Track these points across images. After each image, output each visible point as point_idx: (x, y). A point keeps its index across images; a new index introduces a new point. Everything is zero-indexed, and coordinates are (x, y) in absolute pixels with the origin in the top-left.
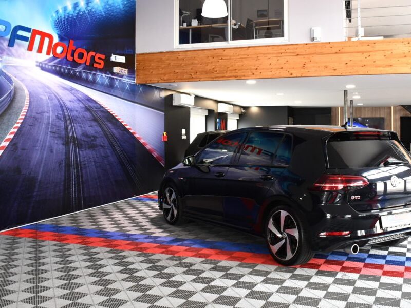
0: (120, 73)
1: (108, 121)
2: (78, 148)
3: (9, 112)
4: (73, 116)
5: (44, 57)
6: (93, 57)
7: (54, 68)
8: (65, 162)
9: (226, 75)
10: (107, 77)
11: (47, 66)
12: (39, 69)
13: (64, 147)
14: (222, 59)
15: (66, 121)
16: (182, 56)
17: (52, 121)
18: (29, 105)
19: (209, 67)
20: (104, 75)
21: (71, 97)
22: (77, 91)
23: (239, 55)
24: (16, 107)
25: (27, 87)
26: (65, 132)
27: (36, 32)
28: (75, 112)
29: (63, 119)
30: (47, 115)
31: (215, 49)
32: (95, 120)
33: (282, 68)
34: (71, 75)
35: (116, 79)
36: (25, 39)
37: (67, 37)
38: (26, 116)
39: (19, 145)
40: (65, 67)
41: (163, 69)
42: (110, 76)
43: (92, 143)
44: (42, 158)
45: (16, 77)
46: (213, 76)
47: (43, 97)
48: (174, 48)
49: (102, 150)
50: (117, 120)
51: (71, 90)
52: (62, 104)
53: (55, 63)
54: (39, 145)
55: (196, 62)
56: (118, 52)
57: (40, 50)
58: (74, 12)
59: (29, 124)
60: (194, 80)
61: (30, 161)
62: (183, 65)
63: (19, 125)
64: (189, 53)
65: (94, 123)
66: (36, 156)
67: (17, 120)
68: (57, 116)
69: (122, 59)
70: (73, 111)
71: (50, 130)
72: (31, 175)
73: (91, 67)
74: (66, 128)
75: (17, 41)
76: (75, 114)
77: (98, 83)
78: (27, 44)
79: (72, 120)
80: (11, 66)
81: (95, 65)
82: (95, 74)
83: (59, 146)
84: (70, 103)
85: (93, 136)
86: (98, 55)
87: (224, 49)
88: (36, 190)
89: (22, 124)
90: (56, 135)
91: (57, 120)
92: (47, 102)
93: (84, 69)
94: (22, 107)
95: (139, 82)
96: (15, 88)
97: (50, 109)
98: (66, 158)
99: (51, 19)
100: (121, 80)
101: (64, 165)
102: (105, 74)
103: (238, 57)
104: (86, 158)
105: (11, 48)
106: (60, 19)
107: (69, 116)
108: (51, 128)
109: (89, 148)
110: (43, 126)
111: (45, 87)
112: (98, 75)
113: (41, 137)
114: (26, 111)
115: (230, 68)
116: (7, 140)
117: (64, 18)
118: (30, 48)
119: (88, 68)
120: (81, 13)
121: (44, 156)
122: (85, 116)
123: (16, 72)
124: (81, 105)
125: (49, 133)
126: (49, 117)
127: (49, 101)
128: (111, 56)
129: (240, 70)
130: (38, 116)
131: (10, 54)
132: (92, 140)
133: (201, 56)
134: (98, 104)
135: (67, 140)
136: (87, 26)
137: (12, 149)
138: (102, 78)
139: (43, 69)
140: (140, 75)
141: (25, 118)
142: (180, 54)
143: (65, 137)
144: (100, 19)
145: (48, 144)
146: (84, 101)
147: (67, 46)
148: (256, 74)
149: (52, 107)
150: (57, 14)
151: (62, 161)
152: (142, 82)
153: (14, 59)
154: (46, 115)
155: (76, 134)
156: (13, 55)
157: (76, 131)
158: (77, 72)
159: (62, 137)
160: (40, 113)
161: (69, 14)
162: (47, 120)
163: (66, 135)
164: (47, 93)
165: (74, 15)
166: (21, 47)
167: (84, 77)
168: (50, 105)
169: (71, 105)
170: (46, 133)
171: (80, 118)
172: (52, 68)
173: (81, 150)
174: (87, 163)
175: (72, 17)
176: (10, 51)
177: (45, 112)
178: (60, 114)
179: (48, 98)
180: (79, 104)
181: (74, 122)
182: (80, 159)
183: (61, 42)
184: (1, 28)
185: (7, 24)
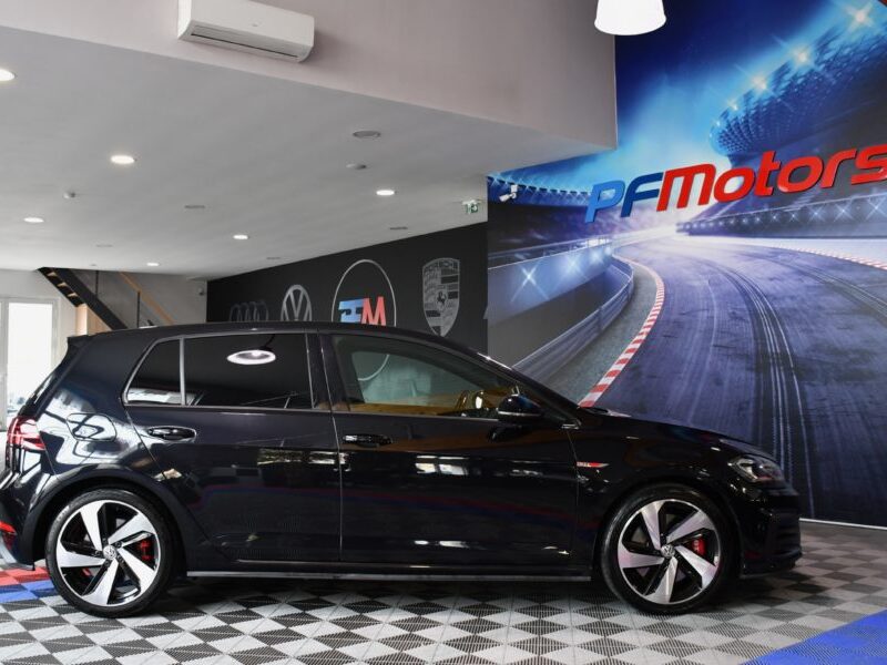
2: (797, 378)
3: (626, 318)
4: (782, 309)
7: (721, 223)
8: (757, 406)
11: (703, 225)
12: (684, 235)
13: (753, 376)
15: (760, 323)
17: (719, 325)
18: (665, 302)
21: (775, 269)
22: (794, 253)
25: (658, 272)
26: (757, 344)
28: (788, 301)
29: (749, 319)
30: (706, 314)
34: (775, 223)
36: (652, 194)
38: (657, 322)
39: (645, 370)
40: (752, 213)
43: (851, 367)
44: (694, 394)
45: (636, 261)
47: (696, 283)
51: (774, 255)
52: (748, 289)
53: (725, 214)
54: (685, 369)
57: (683, 202)
58: (775, 90)
59: (665, 335)
61: (665, 397)
63: (644, 337)
65: (856, 320)
66: (679, 389)
67: (640, 330)
68: (734, 313)
70: (783, 298)
71: (712, 343)
74: (760, 337)
75: (636, 203)
76: (788, 303)
77: (873, 219)
78: (656, 201)
79: (778, 316)
80: (629, 246)
82: (863, 200)
83: (738, 375)
84: (772, 283)
85: (856, 351)
86: (872, 150)
89: (649, 334)
90: (731, 352)
91: (732, 323)
92: (706, 290)
93: (817, 199)
94: (650, 308)
96: (636, 280)
97: (715, 302)
98: (757, 400)
99: (711, 135)
101: (751, 410)
104: (825, 403)
105: (627, 218)
107: (768, 310)
108: (717, 338)
109: (839, 380)
110: (697, 336)
111: (700, 265)
112: (873, 199)
113: (692, 355)
114: (659, 312)
116: (622, 362)
118: (664, 206)
120: (800, 81)
121: (700, 390)
122: (822, 304)
123: (636, 253)
124: (808, 282)
125: (711, 348)
126: (713, 317)
127: (710, 289)
130: (684, 318)
131: (625, 227)
132: (852, 361)
135: (761, 362)
137: (631, 377)
139: (693, 232)
143: (757, 355)
145: (707, 367)
149: (718, 298)
150: (726, 117)
151: (748, 403)
153: (633, 234)
154: (703, 315)
155: (790, 347)
156: (631, 228)
157: (792, 340)
158: (793, 212)
159: (747, 355)
160: (688, 314)
161: (759, 101)
162: (705, 325)
163: (757, 348)
164: (704, 274)
165: (776, 96)
166: (646, 210)
167: (820, 217)
168: (713, 296)
169: (774, 288)
170: (702, 349)
171: (805, 311)
172: (717, 225)
173: (809, 384)
174: (829, 413)
175: (769, 104)
176: (626, 223)
177: (699, 310)
178: (741, 310)
179: (707, 282)
180: (800, 280)
181: (785, 321)
182: (804, 404)
183: (739, 167)
184: (609, 194)
185: (618, 185)
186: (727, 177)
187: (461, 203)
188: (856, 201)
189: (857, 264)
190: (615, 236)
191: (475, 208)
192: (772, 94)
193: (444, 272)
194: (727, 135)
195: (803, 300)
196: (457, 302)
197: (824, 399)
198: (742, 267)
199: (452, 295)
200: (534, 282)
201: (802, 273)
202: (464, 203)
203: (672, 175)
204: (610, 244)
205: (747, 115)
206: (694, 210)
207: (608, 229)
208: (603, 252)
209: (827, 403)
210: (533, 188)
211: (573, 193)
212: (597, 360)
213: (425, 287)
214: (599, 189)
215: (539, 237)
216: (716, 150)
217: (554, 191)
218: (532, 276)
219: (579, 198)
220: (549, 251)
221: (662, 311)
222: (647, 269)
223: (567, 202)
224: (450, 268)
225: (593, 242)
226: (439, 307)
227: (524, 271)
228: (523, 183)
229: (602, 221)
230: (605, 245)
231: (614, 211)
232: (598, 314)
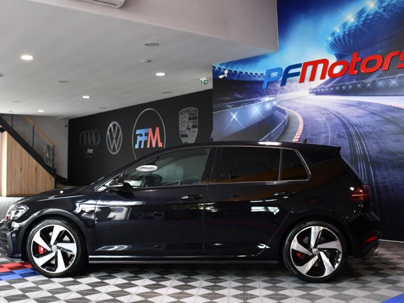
2: (372, 167)
3: (284, 137)
4: (364, 132)
7: (332, 89)
11: (323, 90)
12: (313, 95)
15: (352, 139)
17: (331, 141)
18: (304, 127)
21: (361, 112)
22: (369, 104)
24: (290, 132)
25: (300, 114)
26: (351, 150)
28: (367, 128)
29: (346, 137)
30: (324, 135)
34: (359, 88)
36: (297, 74)
38: (299, 139)
40: (347, 83)
45: (289, 108)
47: (320, 119)
51: (359, 105)
52: (346, 122)
53: (333, 84)
57: (312, 78)
58: (358, 21)
68: (339, 134)
70: (364, 127)
74: (352, 146)
75: (288, 79)
78: (298, 78)
79: (360, 137)
80: (285, 100)
84: (358, 119)
91: (338, 139)
92: (325, 123)
94: (296, 132)
96: (289, 118)
97: (329, 129)
99: (326, 44)
105: (284, 87)
107: (357, 133)
111: (320, 109)
114: (300, 134)
118: (302, 80)
120: (370, 17)
122: (384, 129)
123: (289, 104)
126: (328, 137)
127: (327, 122)
130: (313, 137)
131: (283, 91)
132: (400, 158)
135: (354, 158)
139: (317, 93)
143: (351, 155)
146: (381, 113)
149: (331, 127)
150: (333, 35)
153: (287, 94)
155: (368, 151)
156: (286, 92)
157: (368, 148)
158: (368, 83)
159: (346, 156)
160: (316, 135)
161: (350, 27)
162: (324, 140)
163: (351, 153)
164: (323, 114)
165: (359, 24)
166: (294, 82)
167: (382, 85)
168: (328, 126)
169: (359, 121)
171: (375, 133)
172: (330, 90)
173: (378, 170)
174: (389, 185)
175: (356, 28)
176: (284, 89)
177: (321, 133)
178: (343, 133)
179: (325, 119)
180: (372, 117)
181: (365, 139)
182: (376, 180)
183: (340, 61)
184: (274, 74)
185: (279, 70)
186: (334, 65)
187: (199, 79)
188: (400, 77)
189: (401, 109)
190: (278, 96)
191: (206, 82)
192: (357, 23)
193: (190, 114)
194: (334, 44)
195: (374, 128)
196: (196, 130)
197: (386, 178)
198: (343, 111)
199: (194, 127)
200: (236, 119)
201: (373, 113)
202: (201, 79)
203: (306, 64)
204: (275, 100)
205: (344, 34)
206: (318, 82)
207: (275, 92)
208: (272, 103)
209: (387, 180)
210: (236, 72)
211: (257, 74)
213: (180, 122)
214: (269, 72)
215: (239, 96)
216: (329, 52)
217: (246, 73)
218: (236, 116)
219: (259, 76)
220: (244, 104)
221: (302, 133)
222: (294, 112)
223: (253, 79)
224: (193, 112)
225: (267, 99)
226: (187, 132)
227: (232, 114)
228: (231, 69)
229: (271, 88)
230: (273, 100)
231: (277, 83)
232: (270, 135)
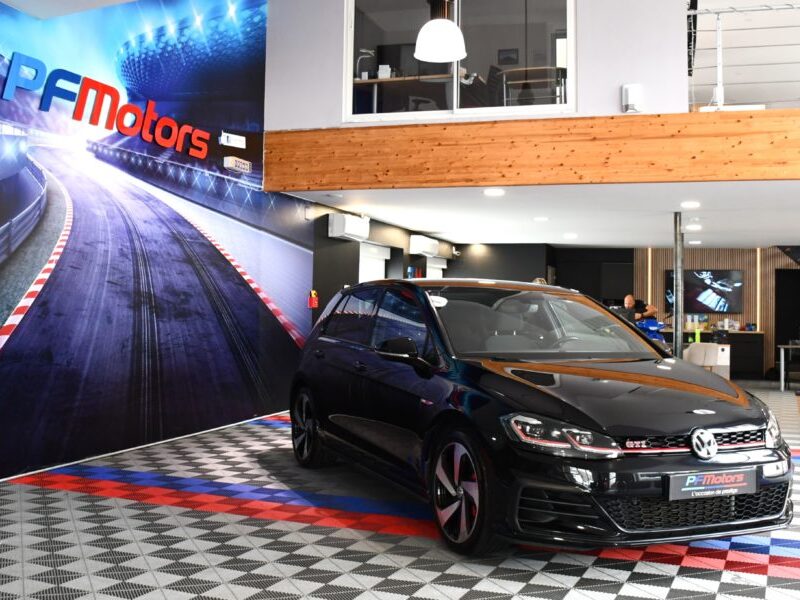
0: (237, 169)
1: (212, 264)
2: (157, 316)
4: (150, 252)
5: (101, 132)
6: (188, 136)
7: (118, 155)
8: (133, 344)
9: (448, 178)
10: (213, 176)
11: (106, 151)
12: (91, 155)
13: (131, 313)
14: (440, 145)
16: (358, 137)
17: (111, 261)
18: (73, 222)
19: (412, 162)
20: (207, 173)
21: (147, 214)
22: (158, 201)
23: (474, 138)
24: (49, 229)
25: (70, 191)
26: (135, 282)
27: (89, 84)
28: (153, 244)
29: (131, 257)
30: (103, 247)
31: (426, 126)
32: (188, 260)
33: (562, 165)
34: (148, 170)
35: (229, 181)
36: (69, 96)
37: (143, 94)
38: (65, 248)
39: (52, 305)
40: (137, 153)
41: (319, 162)
42: (218, 174)
43: (183, 306)
44: (91, 334)
45: (50, 171)
46: (421, 178)
47: (98, 212)
48: (344, 120)
49: (198, 323)
50: (227, 262)
51: (148, 199)
52: (131, 227)
53: (120, 146)
54: (86, 306)
55: (387, 150)
56: (233, 127)
57: (94, 120)
58: (157, 45)
59: (71, 264)
60: (381, 185)
61: (70, 338)
62: (360, 155)
63: (52, 266)
64: (373, 131)
65: (186, 268)
66: (81, 328)
67: (49, 256)
68: (122, 249)
69: (239, 142)
70: (151, 241)
71: (106, 279)
72: (71, 367)
73: (184, 156)
74: (137, 276)
75: (55, 99)
76: (153, 247)
77: (195, 188)
79: (148, 259)
80: (44, 148)
81: (193, 152)
82: (191, 170)
83: (122, 312)
84: (145, 225)
85: (185, 293)
86: (199, 133)
87: (445, 126)
88: (79, 397)
89: (59, 263)
90: (119, 288)
91: (121, 259)
93: (171, 159)
94: (60, 231)
95: (271, 188)
96: (49, 192)
97: (110, 236)
98: (134, 335)
99: (116, 58)
100: (236, 183)
101: (130, 348)
102: (209, 169)
103: (472, 142)
104: (169, 337)
105: (43, 113)
106: (131, 58)
107: (142, 250)
108: (110, 274)
109: (177, 317)
110: (96, 270)
111: (101, 191)
112: (196, 171)
113: (91, 291)
114: (66, 238)
115: (458, 164)
116: (30, 295)
117: (140, 57)
118: (78, 115)
119: (179, 156)
120: (169, 49)
121: (96, 329)
122: (170, 251)
123: (50, 160)
124: (165, 230)
125: (106, 284)
126: (107, 251)
127: (107, 220)
128: (220, 135)
129: (475, 168)
130: (87, 249)
131: (43, 125)
132: (183, 301)
133: (398, 138)
134: (195, 229)
135: (138, 299)
136: (179, 74)
137: (39, 314)
138: (203, 177)
139: (99, 156)
140: (273, 173)
141: (64, 252)
142: (355, 134)
143: (135, 292)
144: (202, 61)
145: (102, 305)
146: (170, 222)
147: (143, 112)
148: (507, 175)
149: (112, 232)
150: (127, 48)
151: (127, 340)
152: (276, 189)
153: (48, 135)
154: (101, 247)
155: (153, 287)
156: (46, 127)
157: (154, 281)
158: (160, 164)
159: (129, 293)
160: (90, 244)
161: (148, 49)
162: (102, 259)
163: (135, 288)
164: (104, 203)
165: (157, 52)
166: (62, 112)
167: (173, 175)
168: (109, 229)
169: (145, 230)
170: (99, 284)
171: (162, 256)
172: (115, 156)
173: (162, 321)
174: (171, 346)
175: (153, 56)
176: (42, 118)
177: (98, 242)
179: (105, 214)
180: (160, 227)
181: (151, 263)
182: (159, 339)
183: (132, 104)
184: (28, 73)
185: (38, 66)
186: (125, 109)
188: (188, 169)
190: (32, 131)
192: (155, 47)
194: (127, 67)
195: (162, 246)
198: (130, 205)
201: (161, 220)
204: (25, 138)
207: (25, 118)
208: (18, 144)
212: (5, 291)
216: (120, 77)
221: (69, 236)
222: (58, 182)
225: (8, 129)
229: (18, 104)
230: (21, 138)
231: (33, 97)
232: (8, 229)
